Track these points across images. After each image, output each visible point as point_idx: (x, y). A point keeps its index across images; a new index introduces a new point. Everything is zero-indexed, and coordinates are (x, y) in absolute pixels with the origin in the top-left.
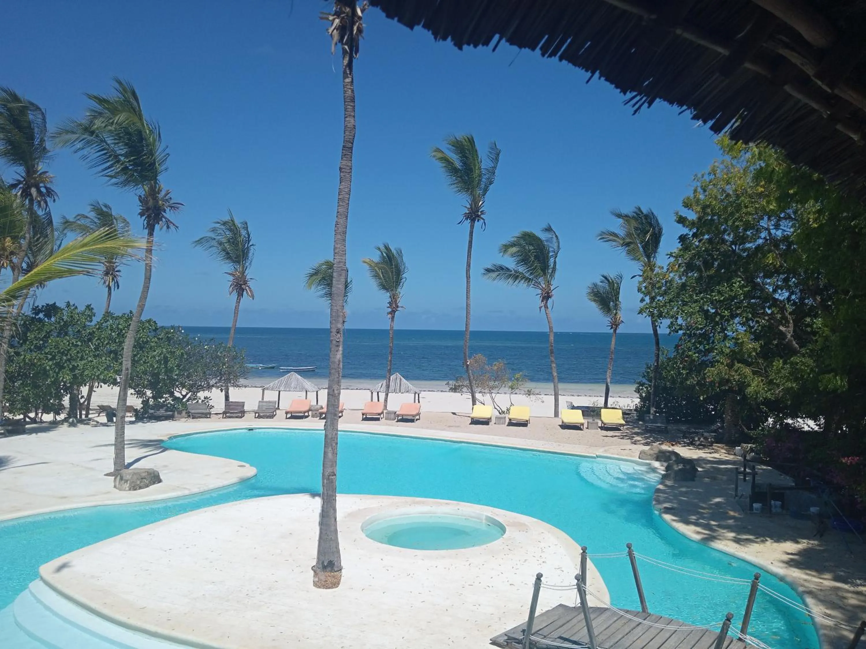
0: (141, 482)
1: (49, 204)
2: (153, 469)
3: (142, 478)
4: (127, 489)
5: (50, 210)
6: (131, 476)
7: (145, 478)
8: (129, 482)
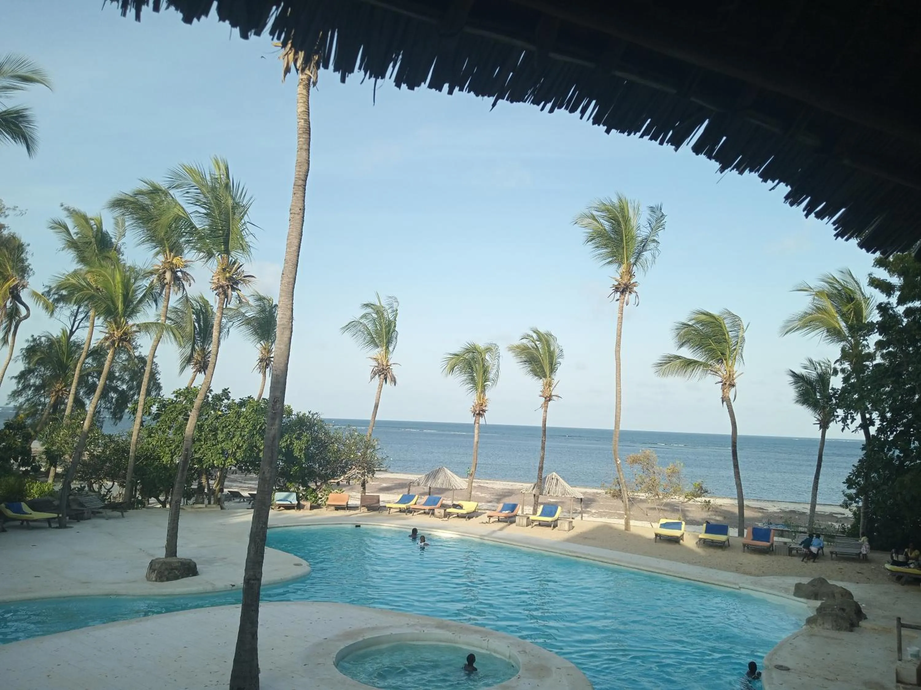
0: (169, 573)
1: (185, 287)
2: (191, 560)
3: (172, 569)
4: (154, 579)
5: (186, 293)
6: (160, 565)
7: (176, 569)
8: (156, 572)
